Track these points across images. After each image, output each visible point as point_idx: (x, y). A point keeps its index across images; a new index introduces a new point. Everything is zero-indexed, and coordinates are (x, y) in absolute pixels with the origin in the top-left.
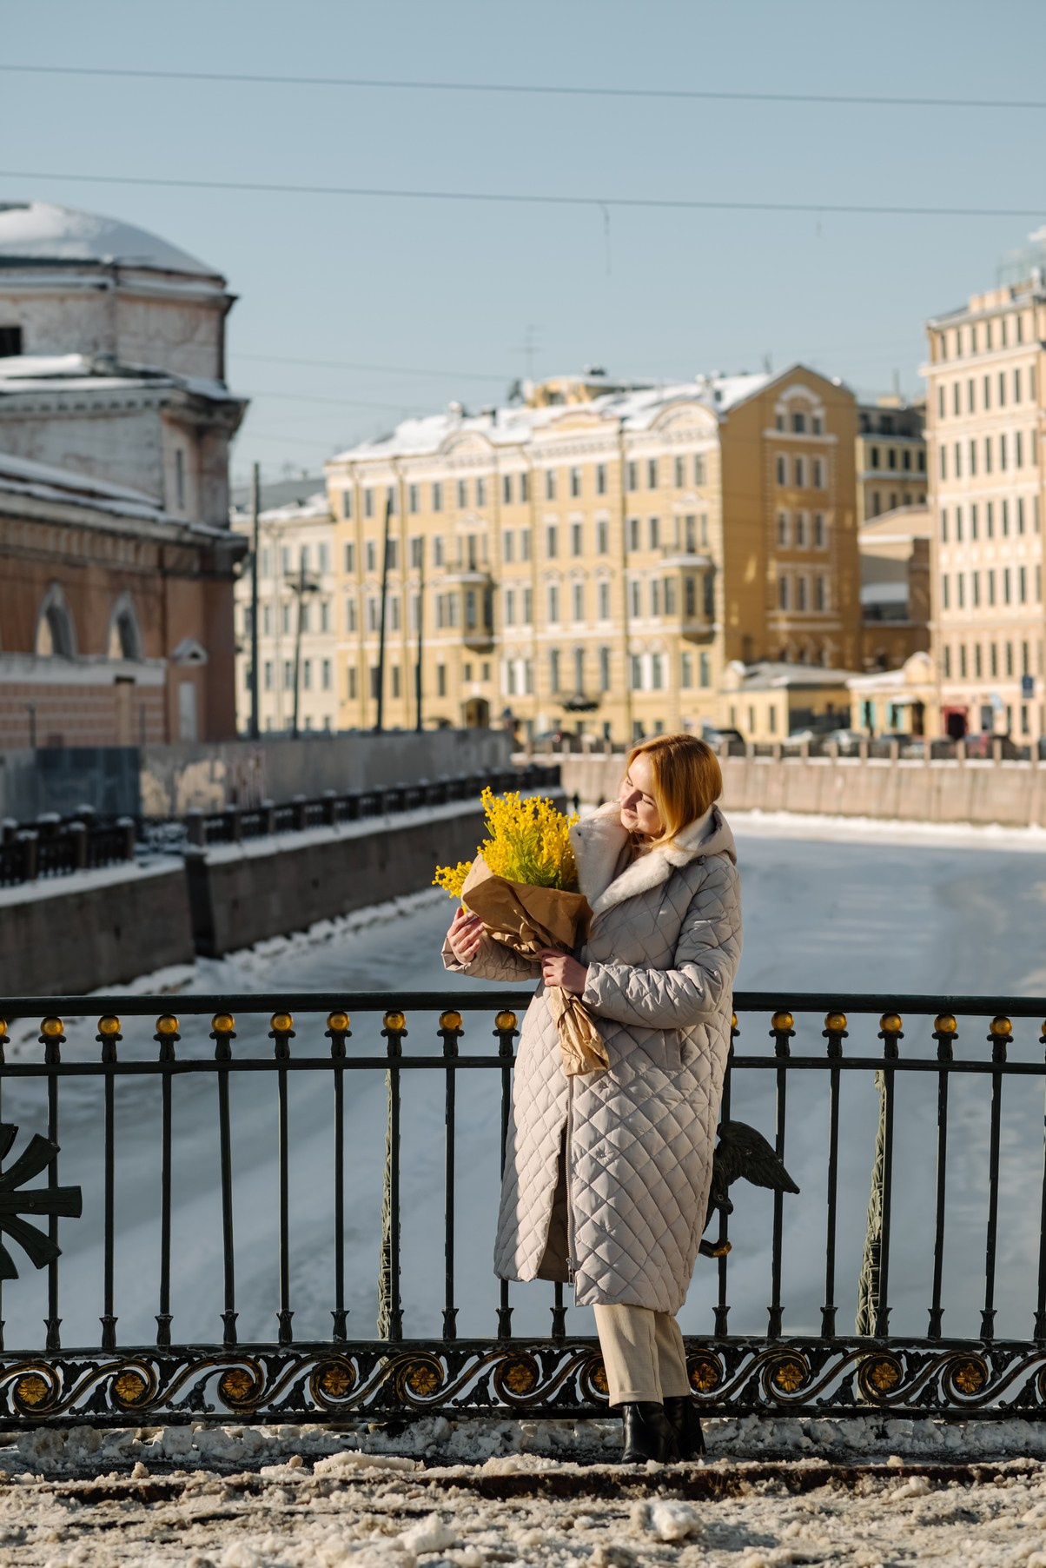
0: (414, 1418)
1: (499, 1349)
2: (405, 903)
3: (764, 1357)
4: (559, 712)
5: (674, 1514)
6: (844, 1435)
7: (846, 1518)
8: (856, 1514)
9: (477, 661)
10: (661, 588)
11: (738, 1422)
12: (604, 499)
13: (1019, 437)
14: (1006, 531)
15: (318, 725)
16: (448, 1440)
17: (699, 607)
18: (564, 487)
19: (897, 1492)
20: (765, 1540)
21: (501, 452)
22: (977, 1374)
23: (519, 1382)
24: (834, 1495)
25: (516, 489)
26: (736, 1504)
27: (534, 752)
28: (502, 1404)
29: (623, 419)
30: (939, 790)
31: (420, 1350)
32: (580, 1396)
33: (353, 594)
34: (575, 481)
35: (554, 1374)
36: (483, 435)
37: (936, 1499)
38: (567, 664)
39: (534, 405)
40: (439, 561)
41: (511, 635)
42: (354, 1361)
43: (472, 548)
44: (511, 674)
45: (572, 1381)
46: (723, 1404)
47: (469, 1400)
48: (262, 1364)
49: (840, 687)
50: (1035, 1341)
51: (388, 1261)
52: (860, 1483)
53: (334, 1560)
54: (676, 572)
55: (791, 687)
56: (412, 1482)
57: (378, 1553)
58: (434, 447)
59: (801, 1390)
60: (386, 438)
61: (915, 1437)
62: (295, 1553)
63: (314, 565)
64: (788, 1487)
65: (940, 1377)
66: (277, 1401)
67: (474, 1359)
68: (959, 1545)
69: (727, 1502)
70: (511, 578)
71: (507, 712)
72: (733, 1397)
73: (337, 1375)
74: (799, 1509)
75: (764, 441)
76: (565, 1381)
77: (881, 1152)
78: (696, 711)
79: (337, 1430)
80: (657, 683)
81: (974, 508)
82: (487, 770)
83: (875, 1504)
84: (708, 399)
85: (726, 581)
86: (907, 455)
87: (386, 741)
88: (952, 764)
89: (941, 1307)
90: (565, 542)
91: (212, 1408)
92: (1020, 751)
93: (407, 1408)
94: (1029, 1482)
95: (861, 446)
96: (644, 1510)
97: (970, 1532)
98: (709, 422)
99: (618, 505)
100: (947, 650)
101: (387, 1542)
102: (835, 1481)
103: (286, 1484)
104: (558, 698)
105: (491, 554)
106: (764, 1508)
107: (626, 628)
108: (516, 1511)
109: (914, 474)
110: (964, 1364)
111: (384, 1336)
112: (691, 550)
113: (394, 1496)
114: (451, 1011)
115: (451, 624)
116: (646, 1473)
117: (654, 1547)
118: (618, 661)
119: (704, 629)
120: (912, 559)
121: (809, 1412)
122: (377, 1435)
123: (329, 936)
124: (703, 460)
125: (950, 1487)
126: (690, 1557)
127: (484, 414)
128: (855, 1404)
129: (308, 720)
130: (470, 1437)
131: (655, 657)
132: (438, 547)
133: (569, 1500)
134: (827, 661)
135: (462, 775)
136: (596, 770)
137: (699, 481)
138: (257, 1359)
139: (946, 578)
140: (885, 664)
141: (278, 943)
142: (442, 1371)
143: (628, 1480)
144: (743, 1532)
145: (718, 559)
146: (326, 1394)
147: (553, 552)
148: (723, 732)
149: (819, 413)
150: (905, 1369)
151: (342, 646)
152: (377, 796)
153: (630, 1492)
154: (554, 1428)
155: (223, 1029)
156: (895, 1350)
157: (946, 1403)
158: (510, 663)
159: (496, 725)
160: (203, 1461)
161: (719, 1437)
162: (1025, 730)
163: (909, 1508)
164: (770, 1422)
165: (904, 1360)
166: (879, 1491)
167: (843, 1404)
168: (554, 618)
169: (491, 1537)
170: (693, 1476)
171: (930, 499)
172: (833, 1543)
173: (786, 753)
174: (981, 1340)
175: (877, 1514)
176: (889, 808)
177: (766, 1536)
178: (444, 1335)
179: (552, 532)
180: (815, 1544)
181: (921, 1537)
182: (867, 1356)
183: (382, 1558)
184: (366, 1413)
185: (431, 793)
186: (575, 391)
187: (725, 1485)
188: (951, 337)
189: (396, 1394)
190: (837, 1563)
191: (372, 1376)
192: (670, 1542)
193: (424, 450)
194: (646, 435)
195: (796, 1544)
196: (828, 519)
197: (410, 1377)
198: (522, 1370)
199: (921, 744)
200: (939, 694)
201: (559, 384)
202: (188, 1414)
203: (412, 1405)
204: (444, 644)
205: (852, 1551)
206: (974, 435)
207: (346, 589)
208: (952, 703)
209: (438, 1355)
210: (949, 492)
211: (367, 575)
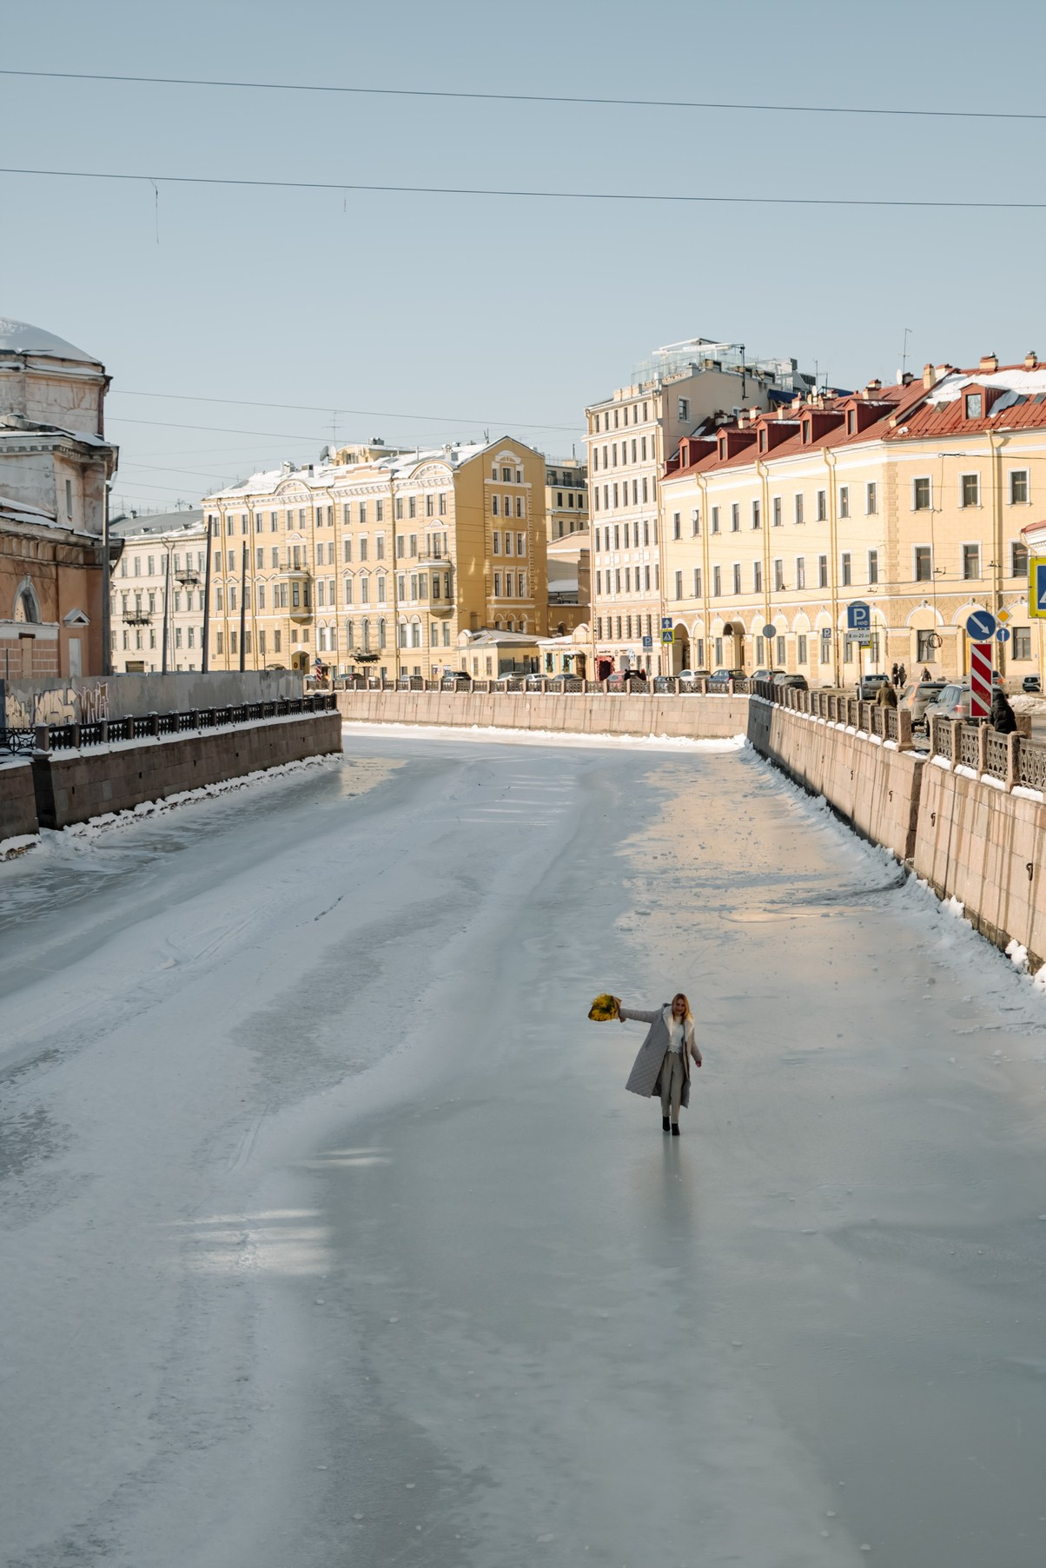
4: (353, 663)
9: (300, 629)
10: (418, 581)
12: (381, 523)
14: (637, 543)
17: (443, 593)
18: (355, 516)
21: (315, 492)
25: (325, 517)
29: (394, 471)
30: (591, 712)
34: (362, 511)
36: (304, 482)
38: (358, 631)
39: (337, 463)
40: (274, 563)
41: (323, 612)
43: (296, 556)
44: (322, 636)
49: (533, 645)
54: (427, 571)
55: (500, 645)
58: (272, 490)
60: (243, 483)
70: (322, 574)
71: (320, 661)
75: (484, 486)
78: (440, 660)
80: (416, 644)
81: (617, 528)
84: (448, 456)
85: (460, 576)
88: (599, 695)
90: (356, 550)
95: (550, 492)
98: (448, 474)
99: (390, 528)
100: (600, 621)
104: (352, 653)
105: (308, 559)
107: (396, 607)
109: (576, 509)
112: (437, 556)
115: (283, 605)
118: (390, 629)
119: (446, 608)
120: (579, 564)
124: (444, 497)
127: (305, 468)
131: (415, 626)
132: (275, 554)
134: (525, 630)
137: (442, 511)
140: (563, 631)
141: (109, 817)
145: (454, 561)
147: (348, 559)
148: (456, 674)
149: (520, 468)
152: (228, 710)
158: (321, 630)
159: (312, 670)
168: (349, 601)
171: (589, 525)
173: (495, 687)
176: (559, 723)
186: (363, 454)
188: (602, 417)
193: (266, 491)
194: (408, 481)
196: (526, 537)
199: (581, 682)
200: (595, 649)
201: (354, 449)
204: (278, 618)
206: (616, 480)
207: (216, 582)
208: (603, 655)
210: (600, 519)
211: (230, 573)
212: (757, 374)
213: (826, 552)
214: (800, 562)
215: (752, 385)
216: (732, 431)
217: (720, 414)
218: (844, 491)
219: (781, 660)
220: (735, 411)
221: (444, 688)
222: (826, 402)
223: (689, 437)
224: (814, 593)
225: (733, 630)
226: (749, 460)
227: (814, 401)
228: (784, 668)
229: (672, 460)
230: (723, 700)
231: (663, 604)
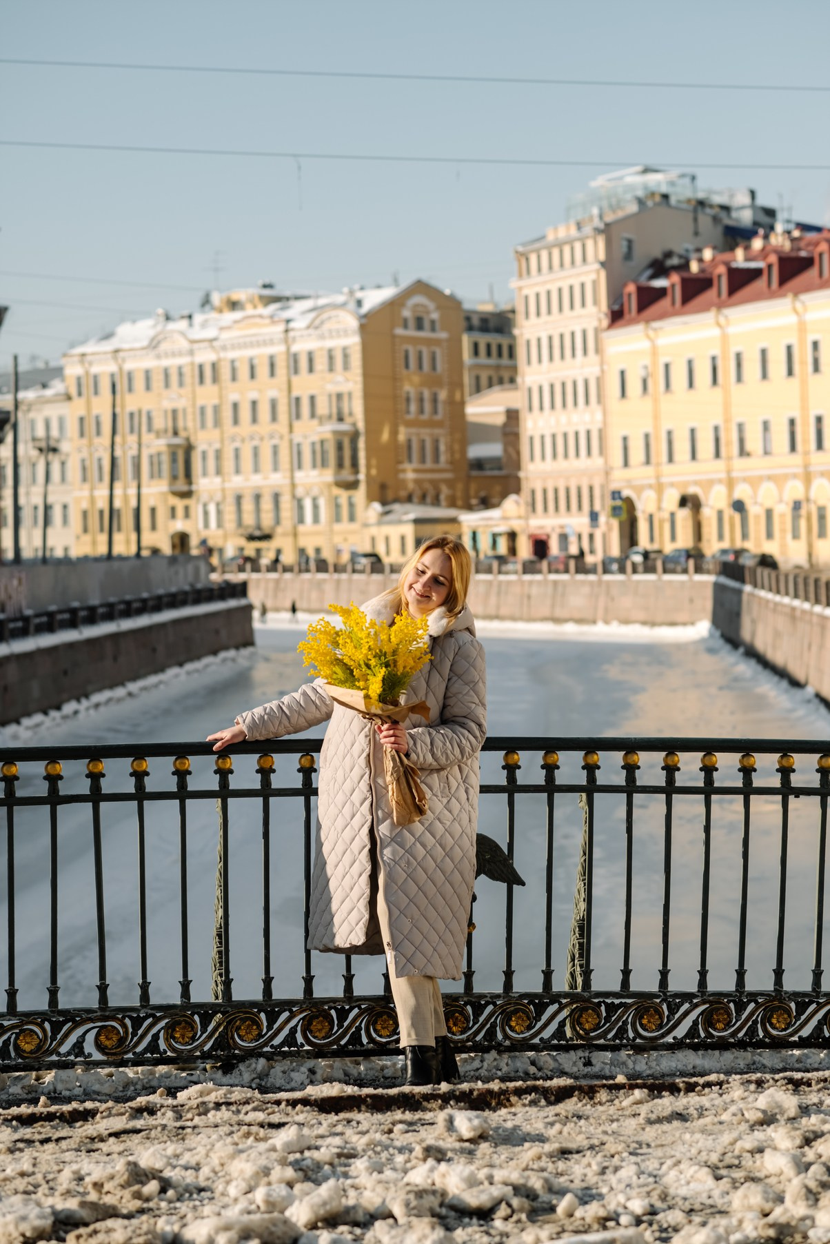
0: (242, 1059)
1: (304, 1006)
2: (133, 687)
3: (500, 1008)
4: (242, 542)
5: (470, 1120)
6: (560, 1064)
7: (592, 1120)
8: (599, 1118)
9: (180, 504)
10: (318, 447)
11: (482, 1056)
12: (275, 381)
13: (584, 333)
14: (575, 403)
15: (59, 553)
16: (267, 1075)
17: (347, 460)
18: (244, 372)
19: (627, 1100)
20: (537, 1138)
21: (196, 346)
22: (657, 1017)
23: (320, 1030)
24: (580, 1105)
25: (208, 374)
26: (510, 1113)
27: (224, 572)
28: (307, 1048)
29: (288, 321)
30: (529, 597)
31: (245, 1008)
32: (365, 1040)
33: (85, 454)
34: (252, 368)
35: (346, 1024)
36: (183, 334)
37: (656, 1105)
38: (248, 506)
39: (220, 311)
40: (150, 429)
41: (205, 484)
42: (196, 1018)
43: (175, 419)
44: (206, 513)
45: (359, 1029)
46: (471, 1043)
47: (282, 1044)
48: (128, 1022)
49: (454, 521)
50: (698, 991)
51: (220, 943)
52: (598, 1095)
53: (225, 1160)
54: (329, 436)
55: (417, 522)
56: (268, 1103)
57: (260, 1154)
58: (145, 343)
59: (528, 1032)
60: (108, 336)
61: (612, 1064)
62: (193, 1156)
63: (55, 433)
64: (545, 1099)
65: (630, 1020)
66: (139, 1049)
67: (286, 1015)
68: (680, 1137)
69: (503, 1112)
70: (205, 441)
71: (204, 542)
72: (478, 1038)
73: (184, 1028)
74: (557, 1115)
75: (394, 337)
76: (354, 1029)
77: (585, 854)
78: (345, 540)
79: (183, 1070)
80: (316, 519)
81: (552, 386)
82: (192, 585)
83: (612, 1110)
84: (352, 305)
85: (367, 442)
86: (500, 347)
87: (116, 565)
88: (538, 577)
89: (630, 968)
90: (245, 414)
91: (90, 1055)
92: (589, 567)
93: (236, 1052)
94: (721, 1091)
95: (466, 341)
96: (447, 1117)
97: (687, 1128)
98: (353, 323)
99: (285, 386)
100: (533, 492)
101: (262, 1146)
102: (580, 1094)
103: (174, 1107)
104: (241, 531)
105: (189, 423)
106: (531, 1115)
107: (292, 478)
108: (349, 1121)
109: (505, 361)
110: (647, 1010)
111: (217, 998)
112: (341, 419)
113: (257, 1113)
114: (266, 755)
115: (160, 476)
116: (441, 1092)
117: (457, 1145)
118: (286, 503)
119: (351, 478)
120: (505, 425)
121: (534, 1048)
122: (215, 1073)
123: (76, 712)
124: (348, 351)
125: (664, 1096)
126: (485, 1151)
127: (183, 317)
128: (567, 1041)
129: (52, 550)
130: (284, 1072)
131: (315, 500)
132: (149, 419)
133: (385, 1113)
134: (443, 503)
135: (173, 589)
136: (271, 585)
137: (346, 367)
138: (124, 1018)
139: (531, 439)
140: (486, 503)
141: (38, 718)
142: (262, 1023)
143: (427, 1097)
144: (520, 1133)
145: (361, 426)
146: (176, 1043)
147: (236, 421)
148: (366, 555)
149: (435, 316)
150: (604, 1014)
151: (77, 494)
152: (111, 606)
153: (429, 1106)
154: (346, 1064)
155: (96, 771)
156: (596, 1001)
157: (634, 1039)
158: (205, 505)
159: (195, 552)
160: (85, 1095)
161: (468, 1068)
162: (592, 552)
163: (637, 1112)
164: (505, 1056)
165: (603, 1008)
166: (612, 1101)
167: (559, 1041)
168: (238, 471)
169: (337, 1141)
170: (475, 1093)
171: (519, 380)
172: (588, 1138)
174: (660, 991)
175: (615, 1117)
176: (492, 612)
177: (538, 1135)
178: (264, 997)
179: (235, 406)
180: (575, 1140)
181: (651, 1133)
182: (575, 1006)
183: (264, 1157)
184: (205, 1056)
185: (151, 603)
186: (251, 301)
187: (499, 1100)
188: (533, 259)
189: (228, 1042)
190: (594, 1152)
191: (210, 1028)
192: (470, 1141)
193: (138, 345)
194: (306, 332)
195: (561, 1140)
196: (443, 395)
197: (238, 1028)
198: (322, 1022)
199: (516, 562)
200: (528, 525)
201: (240, 295)
202: (72, 1061)
203: (240, 1049)
204: (156, 491)
205: (603, 1144)
206: (551, 332)
207: (79, 450)
208: (538, 532)
209: (259, 1012)
210: (533, 375)
211: (97, 441)
212: (711, 206)
213: (796, 414)
214: (766, 426)
215: (705, 221)
216: (685, 275)
217: (669, 254)
218: (815, 345)
219: (745, 536)
220: (687, 251)
221: (354, 571)
222: (793, 240)
223: (635, 281)
224: (782, 460)
225: (689, 502)
226: (705, 309)
227: (779, 240)
228: (750, 545)
229: (616, 307)
230: (682, 583)
231: (607, 473)
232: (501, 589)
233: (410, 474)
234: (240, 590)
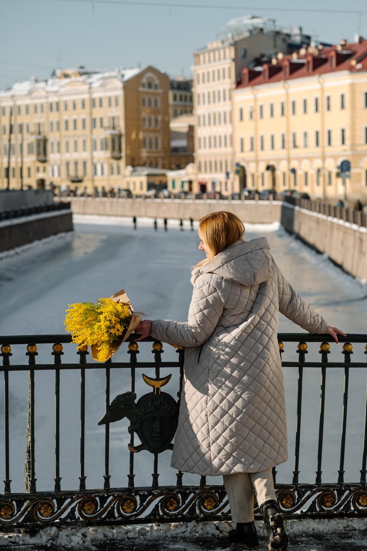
2: (18, 250)
4: (69, 183)
9: (41, 166)
10: (104, 141)
12: (84, 111)
13: (224, 91)
14: (220, 122)
17: (117, 147)
18: (70, 106)
21: (49, 94)
25: (54, 107)
27: (60, 197)
29: (91, 84)
34: (74, 105)
36: (43, 89)
38: (72, 167)
39: (60, 78)
40: (28, 131)
41: (53, 157)
43: (39, 127)
44: (53, 170)
49: (164, 175)
54: (109, 136)
55: (148, 175)
58: (26, 92)
60: (9, 89)
70: (53, 137)
71: (51, 184)
75: (138, 91)
78: (116, 183)
80: (102, 173)
81: (209, 115)
82: (45, 203)
84: (120, 77)
85: (126, 139)
86: (186, 97)
87: (10, 194)
88: (202, 201)
90: (71, 125)
92: (225, 197)
95: (171, 94)
98: (119, 85)
99: (89, 113)
100: (200, 163)
104: (69, 178)
105: (46, 129)
107: (92, 154)
109: (188, 103)
112: (114, 128)
115: (32, 153)
118: (89, 166)
119: (118, 155)
120: (188, 132)
124: (118, 98)
127: (43, 81)
131: (102, 165)
132: (28, 127)
134: (160, 166)
135: (37, 205)
136: (82, 203)
137: (117, 104)
139: (200, 139)
140: (179, 167)
145: (123, 131)
147: (67, 128)
148: (125, 190)
149: (157, 82)
152: (8, 213)
158: (53, 167)
159: (48, 187)
162: (226, 190)
168: (67, 151)
171: (194, 112)
173: (146, 197)
179: (67, 122)
185: (26, 211)
186: (74, 73)
188: (202, 57)
193: (23, 94)
194: (98, 89)
196: (160, 118)
199: (192, 194)
200: (197, 178)
201: (69, 71)
204: (30, 160)
206: (209, 91)
208: (202, 181)
210: (201, 109)
211: (3, 136)
212: (282, 35)
213: (319, 129)
214: (305, 134)
215: (279, 41)
216: (270, 65)
217: (263, 56)
218: (328, 98)
219: (295, 184)
220: (271, 54)
221: (120, 197)
222: (319, 50)
223: (247, 67)
224: (313, 150)
225: (271, 168)
226: (279, 80)
227: (312, 50)
228: (298, 188)
229: (239, 79)
230: (267, 205)
231: (234, 154)
232: (186, 206)
233: (144, 153)
234: (67, 206)
